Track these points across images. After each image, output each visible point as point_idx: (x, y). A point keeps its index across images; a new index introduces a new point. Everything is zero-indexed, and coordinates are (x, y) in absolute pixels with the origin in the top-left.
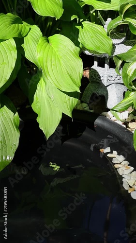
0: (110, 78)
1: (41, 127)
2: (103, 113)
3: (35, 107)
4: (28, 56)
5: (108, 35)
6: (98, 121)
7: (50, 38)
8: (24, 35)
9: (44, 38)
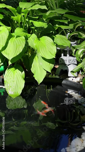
0: (70, 61)
1: (36, 79)
2: (67, 78)
3: (33, 70)
4: (30, 44)
5: (68, 39)
6: (64, 82)
7: (40, 38)
8: (28, 37)
9: (38, 38)
